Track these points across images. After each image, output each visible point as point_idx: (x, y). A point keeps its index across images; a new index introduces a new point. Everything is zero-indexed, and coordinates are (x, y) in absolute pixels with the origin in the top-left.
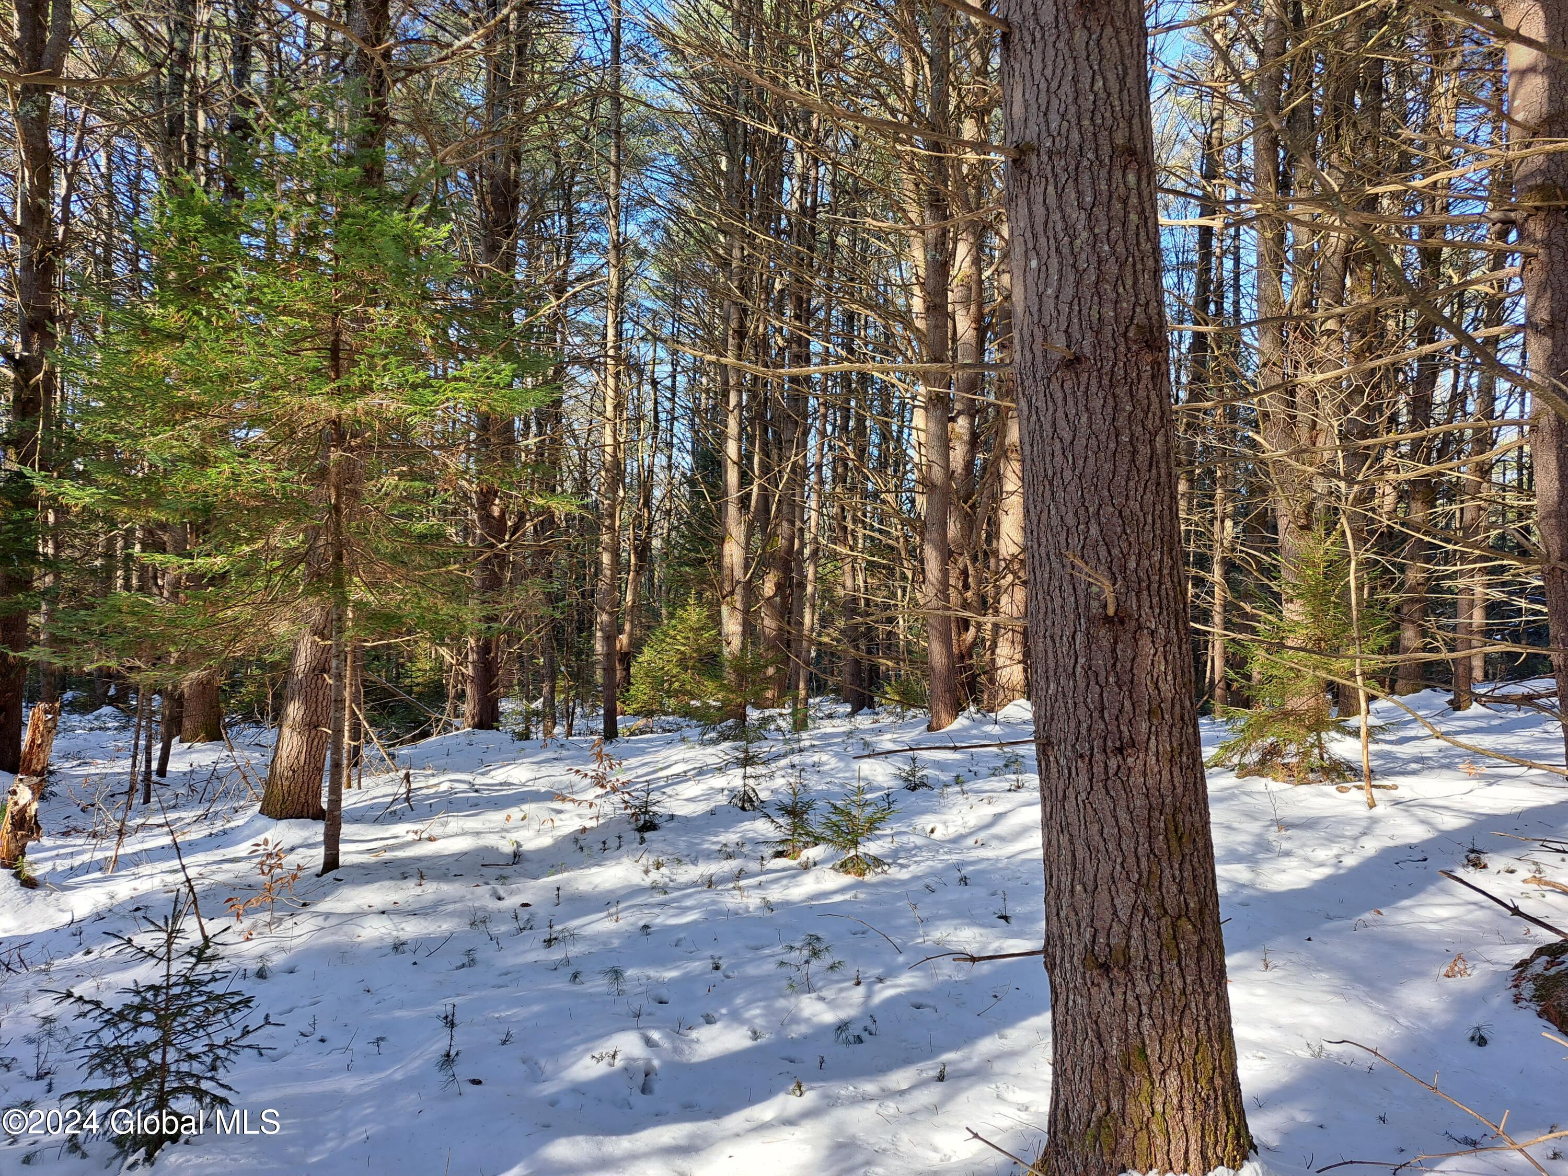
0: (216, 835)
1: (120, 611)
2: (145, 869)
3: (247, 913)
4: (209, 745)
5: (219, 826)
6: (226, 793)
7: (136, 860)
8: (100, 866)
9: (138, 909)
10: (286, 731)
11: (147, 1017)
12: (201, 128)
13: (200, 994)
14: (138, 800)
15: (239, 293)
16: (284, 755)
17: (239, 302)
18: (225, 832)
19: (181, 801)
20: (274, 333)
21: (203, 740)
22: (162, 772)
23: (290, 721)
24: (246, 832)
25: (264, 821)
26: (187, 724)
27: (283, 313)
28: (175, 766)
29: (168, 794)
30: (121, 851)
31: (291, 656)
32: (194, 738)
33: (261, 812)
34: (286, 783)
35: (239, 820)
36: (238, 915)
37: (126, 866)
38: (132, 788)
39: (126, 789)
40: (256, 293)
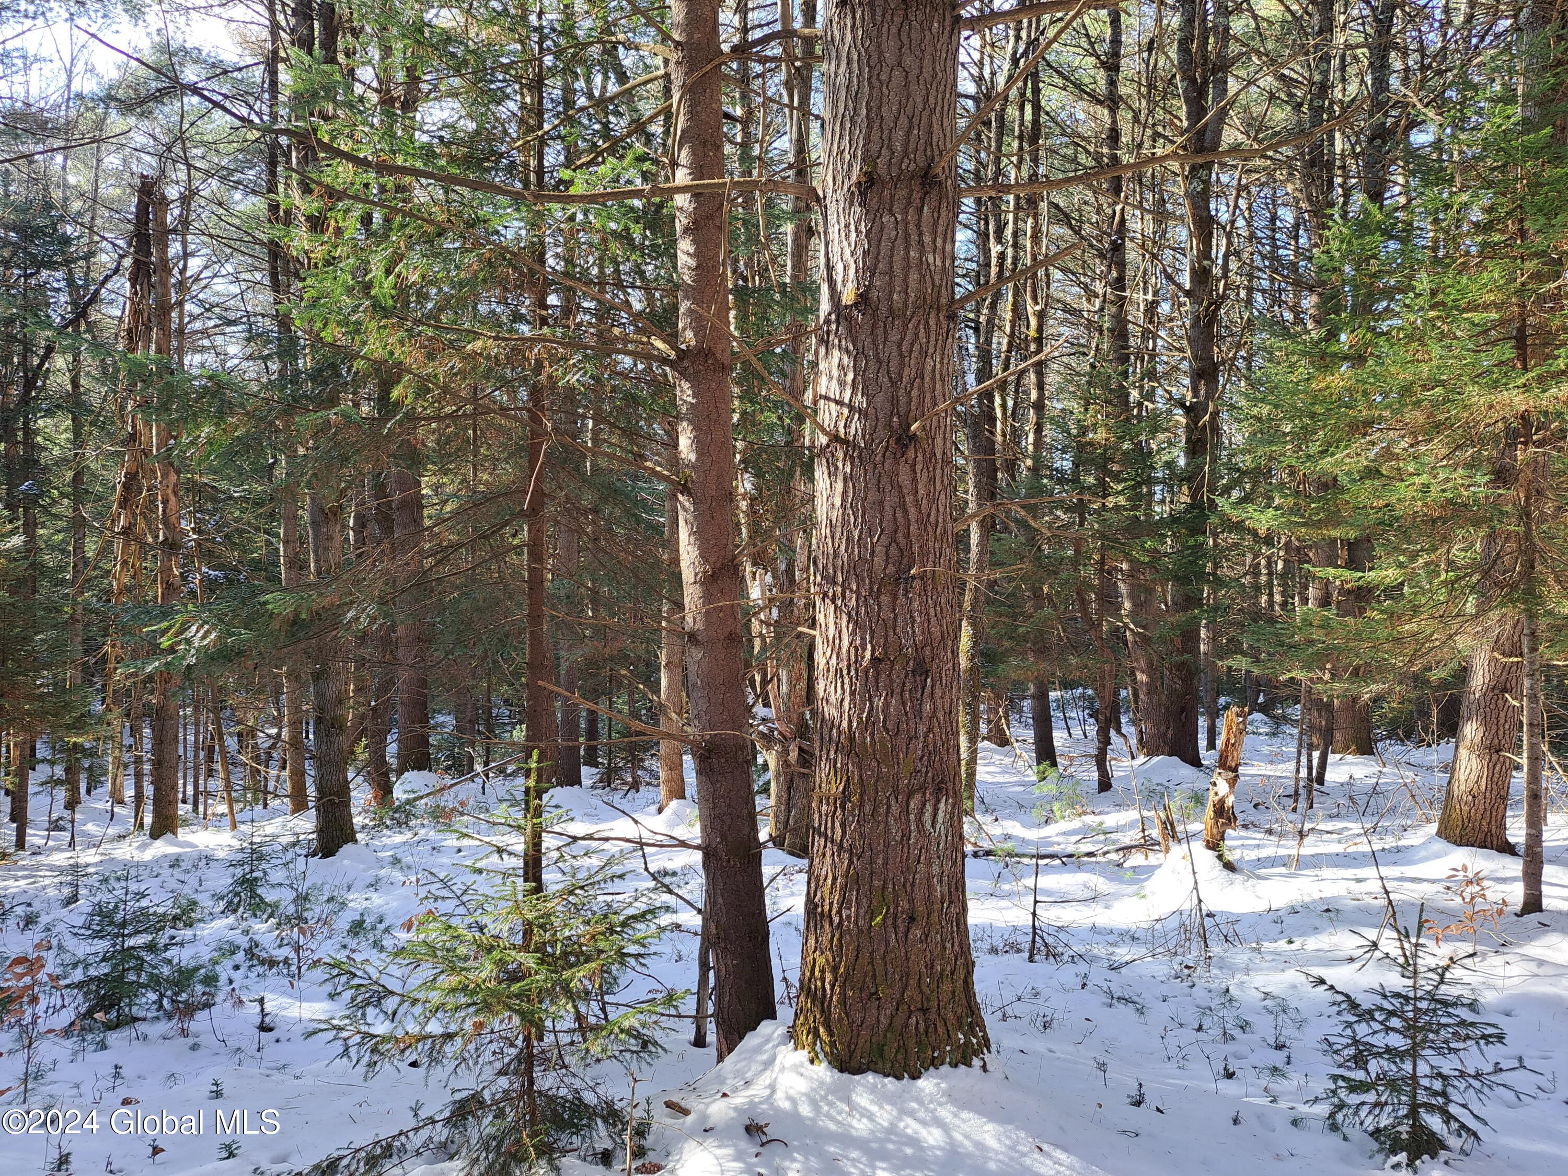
0: (1390, 851)
1: (1311, 625)
2: (1327, 873)
3: (1447, 939)
4: (1359, 759)
5: (1390, 842)
6: (1393, 809)
7: (1316, 861)
8: (1284, 862)
9: (1328, 910)
10: (1463, 753)
11: (1395, 1022)
12: (1338, 151)
13: (1450, 1015)
14: (1302, 804)
15: (1420, 301)
16: (1463, 778)
17: (1421, 309)
18: (1398, 850)
19: (1343, 811)
20: (1459, 334)
21: (1355, 753)
22: (1321, 780)
23: (1467, 742)
24: (1423, 853)
25: (1441, 845)
26: (1338, 736)
27: (1467, 310)
28: (1333, 775)
29: (1329, 801)
30: (1303, 851)
31: (1463, 674)
32: (1345, 749)
33: (1439, 834)
34: (1466, 809)
35: (1412, 839)
36: (1437, 940)
37: (1307, 867)
38: (1297, 793)
39: (1291, 791)
40: (1440, 297)
